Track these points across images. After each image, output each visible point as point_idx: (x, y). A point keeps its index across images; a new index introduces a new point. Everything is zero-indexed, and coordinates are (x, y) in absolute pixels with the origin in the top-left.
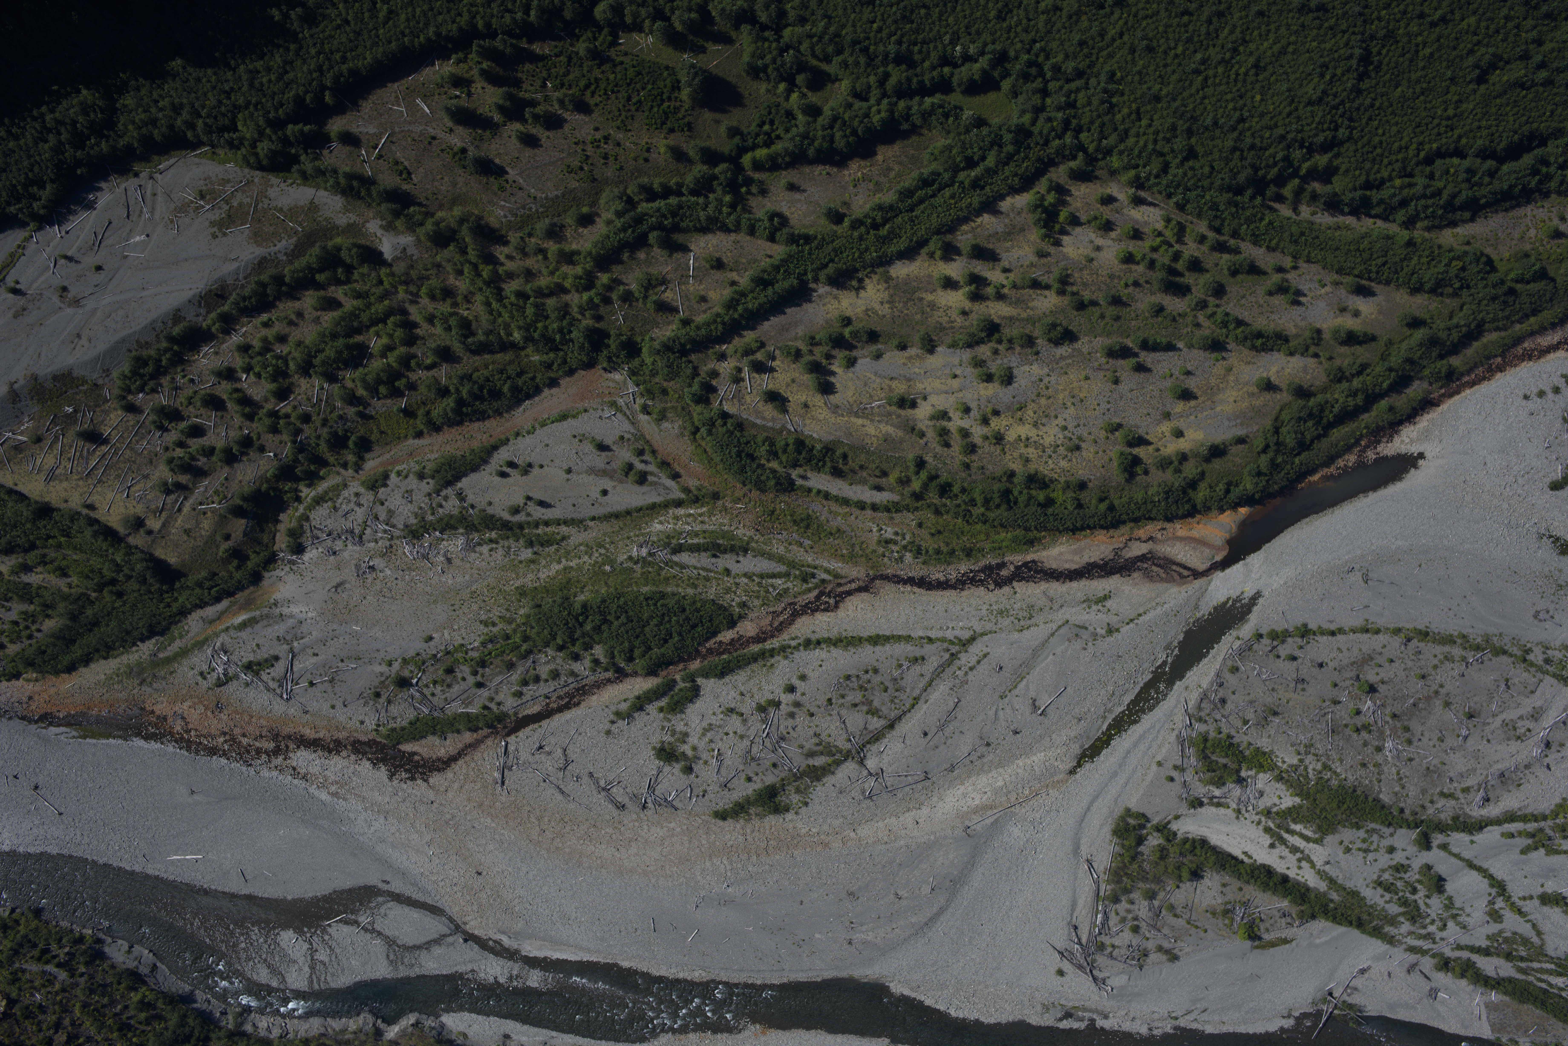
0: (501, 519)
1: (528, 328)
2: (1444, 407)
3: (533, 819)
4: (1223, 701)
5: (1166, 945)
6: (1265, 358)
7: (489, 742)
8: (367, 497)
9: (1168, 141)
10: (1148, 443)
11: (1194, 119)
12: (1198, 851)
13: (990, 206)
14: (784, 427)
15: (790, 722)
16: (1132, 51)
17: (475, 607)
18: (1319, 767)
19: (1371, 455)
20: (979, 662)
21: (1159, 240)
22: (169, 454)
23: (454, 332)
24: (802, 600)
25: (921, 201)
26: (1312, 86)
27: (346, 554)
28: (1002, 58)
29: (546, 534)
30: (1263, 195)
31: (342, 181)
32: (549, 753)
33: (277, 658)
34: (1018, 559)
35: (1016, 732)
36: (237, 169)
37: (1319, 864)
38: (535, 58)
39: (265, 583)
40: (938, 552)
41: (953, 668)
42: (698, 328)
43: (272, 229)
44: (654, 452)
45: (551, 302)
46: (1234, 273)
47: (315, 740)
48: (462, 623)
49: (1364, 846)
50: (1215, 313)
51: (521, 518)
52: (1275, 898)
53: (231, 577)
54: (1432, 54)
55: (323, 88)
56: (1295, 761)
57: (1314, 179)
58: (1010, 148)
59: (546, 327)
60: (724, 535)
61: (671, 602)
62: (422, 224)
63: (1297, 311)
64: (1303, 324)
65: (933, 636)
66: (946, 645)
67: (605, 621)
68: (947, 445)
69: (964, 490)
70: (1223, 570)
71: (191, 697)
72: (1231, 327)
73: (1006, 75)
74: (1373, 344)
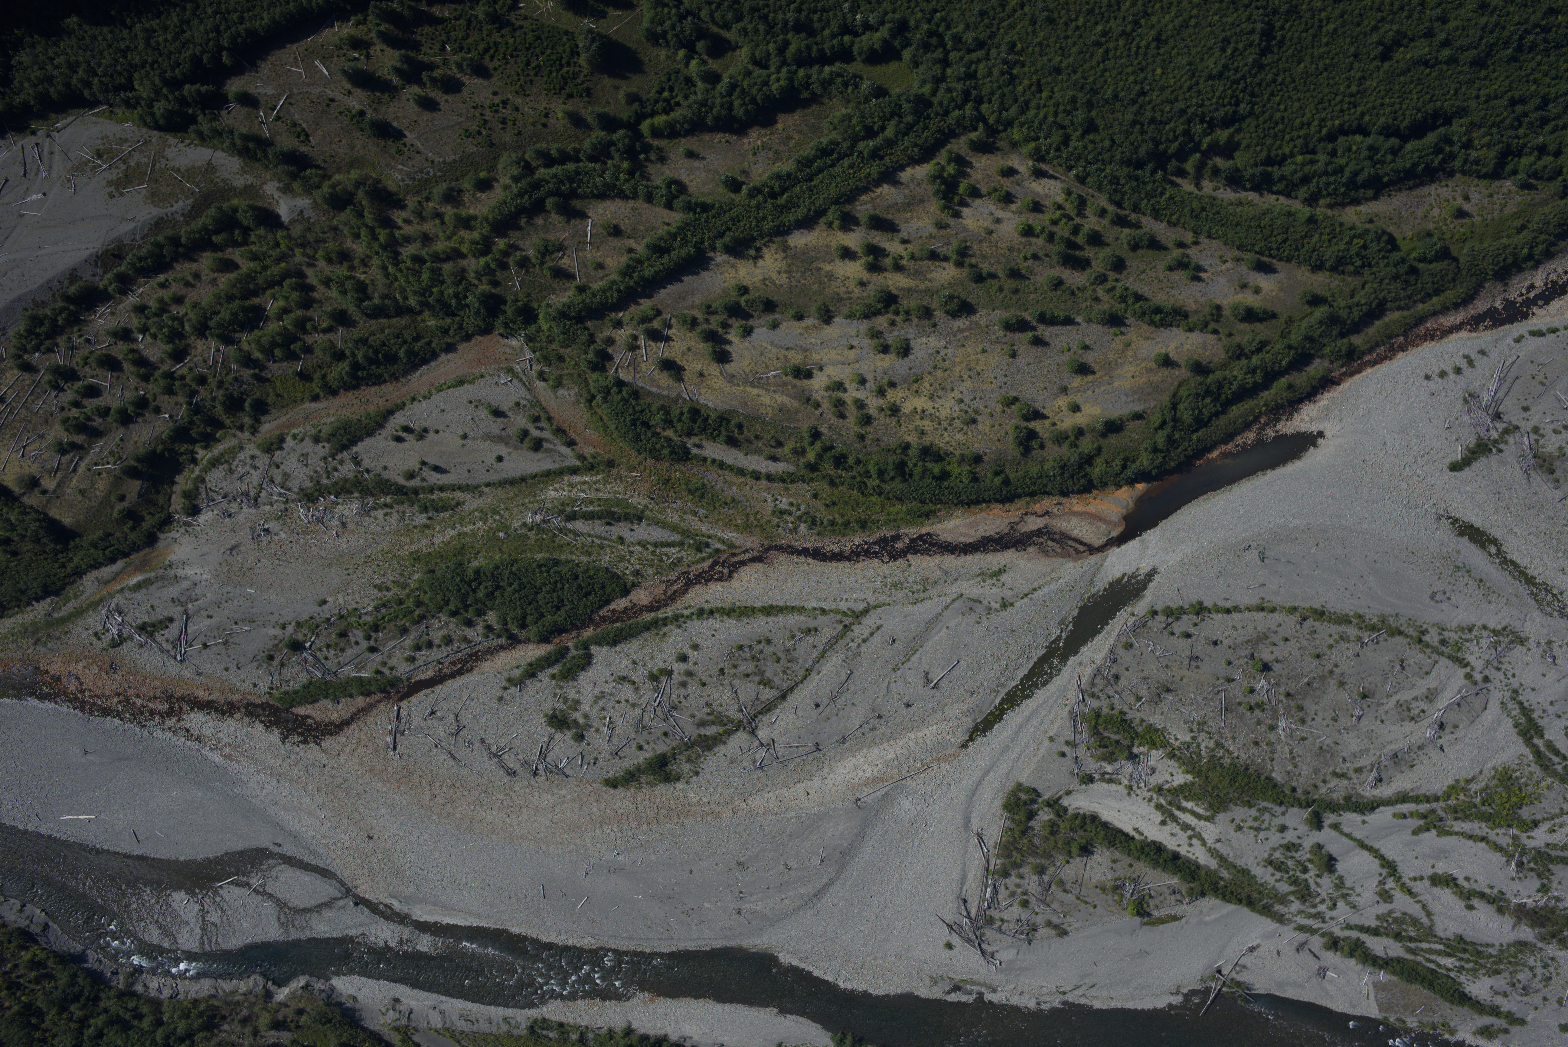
0: (396, 484)
1: (423, 293)
2: (1345, 386)
3: (424, 784)
4: (1117, 677)
5: (1055, 920)
6: (1165, 334)
7: (382, 706)
8: (263, 460)
9: (1068, 113)
10: (1045, 417)
11: (1094, 92)
12: (1088, 827)
13: (889, 177)
14: (679, 396)
15: (682, 691)
16: (1033, 22)
17: (369, 571)
18: (1212, 744)
19: (1270, 433)
20: (872, 634)
21: (1058, 213)
22: (64, 414)
23: (349, 296)
24: (696, 569)
25: (820, 171)
26: (1213, 60)
27: (241, 517)
28: (902, 27)
29: (440, 499)
30: (1165, 170)
31: (238, 142)
32: (441, 719)
33: (171, 620)
34: (913, 531)
35: (908, 705)
36: (135, 128)
37: (1210, 842)
38: (435, 21)
39: (161, 544)
40: (833, 523)
41: (846, 639)
42: (594, 295)
43: (169, 189)
44: (549, 419)
45: (447, 267)
46: (1135, 247)
47: (209, 702)
48: (356, 587)
49: (1256, 824)
50: (1114, 288)
51: (416, 483)
52: (1165, 875)
53: (126, 539)
54: (1335, 30)
55: (220, 49)
56: (1188, 739)
57: (1216, 154)
58: (909, 119)
59: (442, 292)
60: (619, 503)
61: (563, 569)
62: (318, 187)
63: (1197, 287)
64: (1203, 300)
65: (827, 608)
66: (839, 617)
67: (498, 587)
68: (842, 416)
69: (858, 462)
70: (1119, 545)
71: (86, 657)
72: (1130, 302)
73: (907, 44)
74: (1274, 321)
